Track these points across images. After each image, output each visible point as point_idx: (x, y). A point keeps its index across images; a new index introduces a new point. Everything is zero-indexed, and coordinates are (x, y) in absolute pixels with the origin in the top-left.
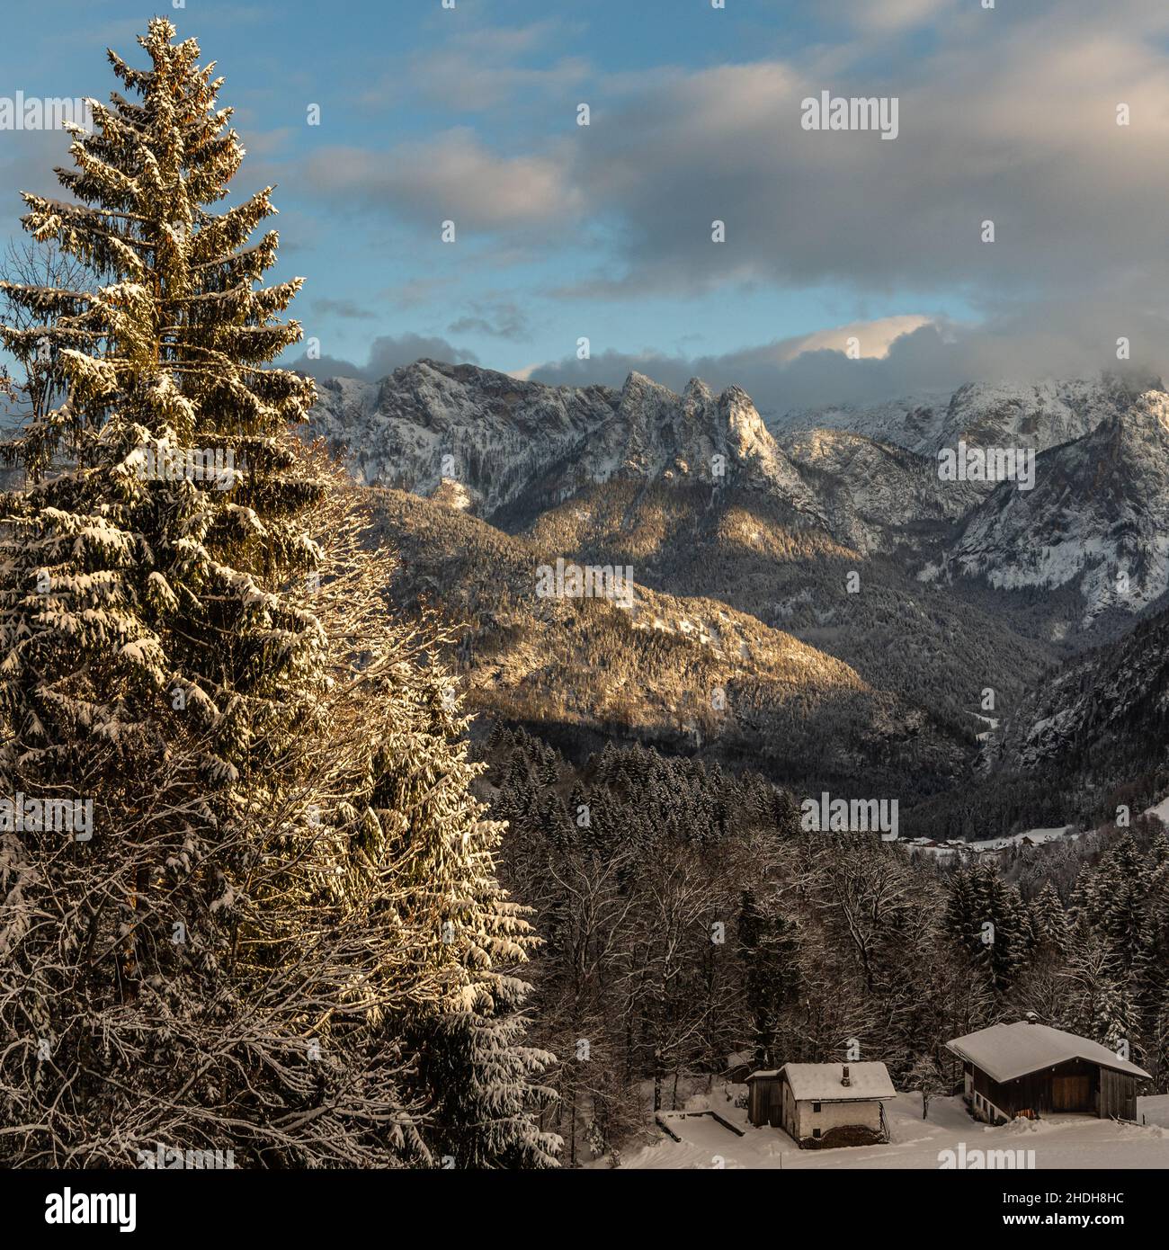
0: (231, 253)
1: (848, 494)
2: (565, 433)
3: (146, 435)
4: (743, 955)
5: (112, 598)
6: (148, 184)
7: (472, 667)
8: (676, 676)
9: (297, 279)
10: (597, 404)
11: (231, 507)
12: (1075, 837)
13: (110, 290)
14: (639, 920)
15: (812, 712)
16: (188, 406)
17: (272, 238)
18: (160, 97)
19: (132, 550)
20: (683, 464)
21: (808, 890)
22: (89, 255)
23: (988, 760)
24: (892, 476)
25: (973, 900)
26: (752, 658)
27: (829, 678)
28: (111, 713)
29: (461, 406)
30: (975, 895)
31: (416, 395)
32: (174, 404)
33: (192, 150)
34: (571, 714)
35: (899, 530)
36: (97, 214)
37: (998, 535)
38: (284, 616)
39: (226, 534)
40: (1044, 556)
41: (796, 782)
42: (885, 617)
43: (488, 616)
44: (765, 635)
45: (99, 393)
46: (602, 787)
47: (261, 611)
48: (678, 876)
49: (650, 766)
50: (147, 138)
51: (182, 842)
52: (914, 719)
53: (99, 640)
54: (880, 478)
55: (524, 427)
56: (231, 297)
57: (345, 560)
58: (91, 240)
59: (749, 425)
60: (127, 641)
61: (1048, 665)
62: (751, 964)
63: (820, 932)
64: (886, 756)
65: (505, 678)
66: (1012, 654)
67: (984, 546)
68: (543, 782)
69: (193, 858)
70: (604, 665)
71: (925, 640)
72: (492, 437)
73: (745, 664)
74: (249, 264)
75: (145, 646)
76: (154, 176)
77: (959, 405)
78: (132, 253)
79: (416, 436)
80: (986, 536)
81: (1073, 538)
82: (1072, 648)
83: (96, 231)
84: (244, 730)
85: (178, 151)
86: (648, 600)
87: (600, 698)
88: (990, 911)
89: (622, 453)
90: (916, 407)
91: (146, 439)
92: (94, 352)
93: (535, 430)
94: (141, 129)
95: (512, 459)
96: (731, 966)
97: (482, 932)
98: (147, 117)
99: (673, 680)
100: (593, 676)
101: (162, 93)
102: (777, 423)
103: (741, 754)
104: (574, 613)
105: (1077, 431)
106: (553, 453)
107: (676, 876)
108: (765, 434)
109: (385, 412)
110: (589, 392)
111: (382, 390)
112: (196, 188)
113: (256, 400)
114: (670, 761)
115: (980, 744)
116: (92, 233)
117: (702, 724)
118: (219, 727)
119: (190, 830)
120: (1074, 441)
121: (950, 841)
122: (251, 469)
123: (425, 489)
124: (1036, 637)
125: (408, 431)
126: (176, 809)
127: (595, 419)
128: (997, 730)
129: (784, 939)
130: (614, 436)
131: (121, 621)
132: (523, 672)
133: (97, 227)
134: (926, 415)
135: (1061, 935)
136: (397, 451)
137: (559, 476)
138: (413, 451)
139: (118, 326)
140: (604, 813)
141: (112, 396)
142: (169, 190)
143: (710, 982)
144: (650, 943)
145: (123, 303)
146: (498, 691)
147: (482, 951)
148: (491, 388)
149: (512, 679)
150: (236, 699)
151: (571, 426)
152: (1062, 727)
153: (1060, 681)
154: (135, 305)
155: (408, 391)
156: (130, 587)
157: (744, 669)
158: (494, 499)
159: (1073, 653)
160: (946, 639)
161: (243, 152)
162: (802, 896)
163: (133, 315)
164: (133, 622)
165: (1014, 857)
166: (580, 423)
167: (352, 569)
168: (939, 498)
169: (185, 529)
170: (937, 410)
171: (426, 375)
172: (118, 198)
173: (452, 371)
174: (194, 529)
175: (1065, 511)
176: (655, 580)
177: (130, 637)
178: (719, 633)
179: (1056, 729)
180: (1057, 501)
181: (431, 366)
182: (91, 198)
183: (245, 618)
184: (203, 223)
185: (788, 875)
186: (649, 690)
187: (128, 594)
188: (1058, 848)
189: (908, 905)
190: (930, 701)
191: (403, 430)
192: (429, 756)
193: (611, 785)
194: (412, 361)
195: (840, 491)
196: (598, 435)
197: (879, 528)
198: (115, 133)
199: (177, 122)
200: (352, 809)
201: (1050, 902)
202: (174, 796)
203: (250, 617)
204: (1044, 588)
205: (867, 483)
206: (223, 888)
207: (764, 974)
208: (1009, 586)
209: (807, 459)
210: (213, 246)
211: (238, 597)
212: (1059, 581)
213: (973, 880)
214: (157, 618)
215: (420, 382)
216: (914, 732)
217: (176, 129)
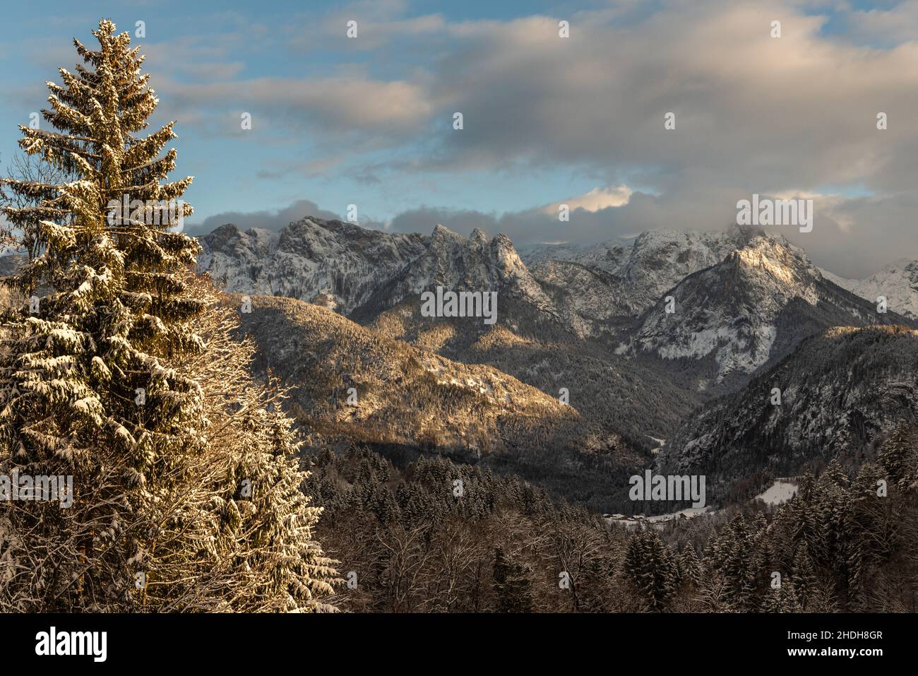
0: (149, 161)
1: (572, 300)
2: (396, 262)
3: (92, 273)
4: (497, 588)
5: (69, 372)
6: (96, 120)
7: (337, 408)
8: (465, 413)
9: (189, 178)
10: (416, 244)
11: (146, 316)
12: (712, 513)
13: (71, 185)
14: (432, 567)
15: (549, 437)
16: (119, 256)
17: (173, 153)
18: (104, 68)
19: (82, 343)
20: (469, 282)
21: (538, 548)
22: (61, 163)
23: (659, 465)
24: (598, 289)
25: (642, 553)
26: (512, 403)
27: (560, 414)
28: (68, 443)
29: (331, 245)
30: (643, 550)
31: (304, 239)
32: (110, 254)
33: (125, 100)
34: (399, 437)
35: (603, 322)
36: (66, 138)
37: (664, 326)
38: (179, 382)
39: (142, 333)
40: (692, 338)
41: (540, 480)
42: (595, 377)
43: (348, 376)
44: (520, 388)
45: (64, 247)
46: (417, 483)
47: (162, 380)
48: (456, 539)
49: (447, 470)
50: (97, 92)
51: (110, 522)
52: (613, 440)
53: (61, 398)
54: (591, 290)
55: (370, 259)
56: (147, 189)
57: (221, 347)
58: (62, 154)
59: (511, 258)
60: (78, 398)
61: (696, 406)
62: (501, 594)
63: (544, 573)
64: (595, 462)
65: (358, 416)
66: (673, 399)
67: (656, 332)
68: (380, 481)
69: (117, 532)
70: (420, 407)
71: (620, 391)
72: (351, 265)
73: (508, 406)
74: (159, 169)
75: (89, 402)
76: (100, 116)
77: (640, 245)
78: (85, 162)
79: (303, 264)
80: (657, 326)
81: (711, 327)
82: (710, 395)
83: (65, 148)
84: (150, 453)
85: (115, 100)
86: (447, 366)
87: (418, 427)
88: (652, 560)
89: (432, 275)
90: (614, 246)
91: (92, 275)
92: (63, 222)
93: (377, 260)
94: (94, 87)
95: (363, 278)
96: (490, 596)
97: (307, 576)
98: (97, 80)
99: (463, 417)
100: (413, 414)
101: (105, 65)
102: (527, 256)
103: (506, 462)
104: (402, 374)
105: (713, 261)
106: (389, 275)
107: (455, 539)
108: (520, 263)
109: (284, 249)
110: (411, 237)
111: (282, 236)
112: (127, 123)
113: (162, 252)
114: (460, 467)
115: (654, 456)
116: (63, 149)
117: (481, 443)
118: (135, 451)
119: (116, 514)
120: (711, 268)
121: (635, 517)
122: (159, 293)
123: (309, 297)
124: (688, 389)
125: (299, 262)
126: (107, 502)
127: (415, 254)
128: (664, 447)
129: (522, 578)
130: (427, 264)
131: (75, 386)
132: (370, 411)
133: (65, 145)
134: (619, 251)
135: (696, 575)
136: (292, 273)
137: (392, 289)
138: (302, 273)
139: (76, 207)
140: (418, 499)
141: (73, 249)
142: (108, 124)
143: (476, 605)
144: (439, 582)
145: (79, 192)
146: (354, 423)
147: (306, 588)
148: (351, 235)
149: (363, 416)
150: (144, 434)
151: (400, 258)
152: (705, 444)
153: (703, 416)
154: (87, 193)
155: (298, 237)
156: (81, 366)
157: (507, 409)
158: (352, 303)
159: (711, 399)
160: (632, 390)
161: (157, 100)
162: (534, 552)
163: (86, 200)
164: (83, 387)
165: (674, 526)
166: (405, 256)
167: (227, 353)
168: (628, 302)
169: (116, 330)
170: (626, 248)
171: (309, 226)
172: (79, 128)
173: (325, 224)
174: (121, 330)
175: (706, 311)
176: (452, 354)
177: (80, 396)
178: (492, 387)
179: (701, 446)
180: (700, 304)
181: (312, 221)
182: (63, 128)
183: (152, 384)
184: (132, 143)
185: (526, 538)
186: (448, 423)
187: (80, 370)
188: (702, 520)
189: (601, 557)
190: (623, 428)
191: (295, 261)
192: (271, 468)
193: (423, 482)
194: (301, 218)
195: (567, 298)
196: (417, 264)
197: (591, 321)
198: (77, 89)
199: (115, 83)
200: (222, 500)
201: (690, 554)
202: (106, 494)
203: (155, 383)
204: (693, 358)
205: (583, 293)
206: (136, 550)
207: (509, 600)
208: (671, 357)
209: (546, 279)
210: (138, 157)
211: (149, 371)
212: (702, 354)
213: (642, 541)
214: (99, 384)
215: (306, 231)
216: (613, 448)
217: (113, 87)
